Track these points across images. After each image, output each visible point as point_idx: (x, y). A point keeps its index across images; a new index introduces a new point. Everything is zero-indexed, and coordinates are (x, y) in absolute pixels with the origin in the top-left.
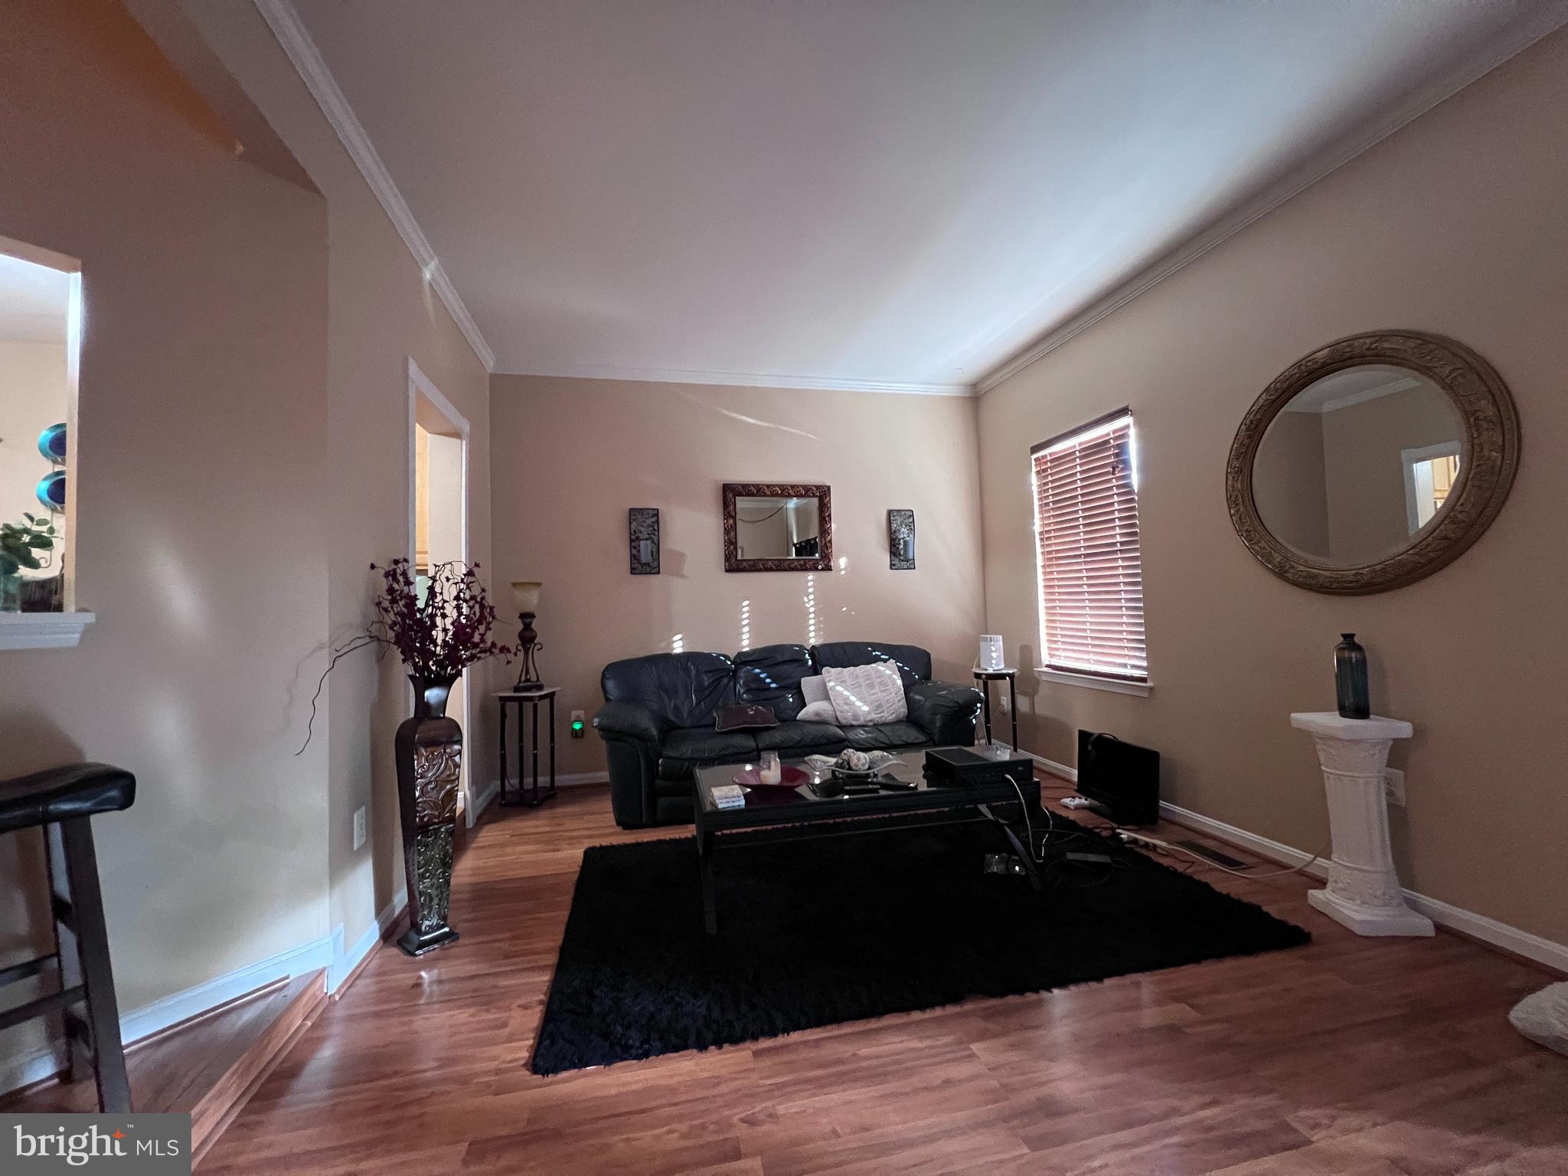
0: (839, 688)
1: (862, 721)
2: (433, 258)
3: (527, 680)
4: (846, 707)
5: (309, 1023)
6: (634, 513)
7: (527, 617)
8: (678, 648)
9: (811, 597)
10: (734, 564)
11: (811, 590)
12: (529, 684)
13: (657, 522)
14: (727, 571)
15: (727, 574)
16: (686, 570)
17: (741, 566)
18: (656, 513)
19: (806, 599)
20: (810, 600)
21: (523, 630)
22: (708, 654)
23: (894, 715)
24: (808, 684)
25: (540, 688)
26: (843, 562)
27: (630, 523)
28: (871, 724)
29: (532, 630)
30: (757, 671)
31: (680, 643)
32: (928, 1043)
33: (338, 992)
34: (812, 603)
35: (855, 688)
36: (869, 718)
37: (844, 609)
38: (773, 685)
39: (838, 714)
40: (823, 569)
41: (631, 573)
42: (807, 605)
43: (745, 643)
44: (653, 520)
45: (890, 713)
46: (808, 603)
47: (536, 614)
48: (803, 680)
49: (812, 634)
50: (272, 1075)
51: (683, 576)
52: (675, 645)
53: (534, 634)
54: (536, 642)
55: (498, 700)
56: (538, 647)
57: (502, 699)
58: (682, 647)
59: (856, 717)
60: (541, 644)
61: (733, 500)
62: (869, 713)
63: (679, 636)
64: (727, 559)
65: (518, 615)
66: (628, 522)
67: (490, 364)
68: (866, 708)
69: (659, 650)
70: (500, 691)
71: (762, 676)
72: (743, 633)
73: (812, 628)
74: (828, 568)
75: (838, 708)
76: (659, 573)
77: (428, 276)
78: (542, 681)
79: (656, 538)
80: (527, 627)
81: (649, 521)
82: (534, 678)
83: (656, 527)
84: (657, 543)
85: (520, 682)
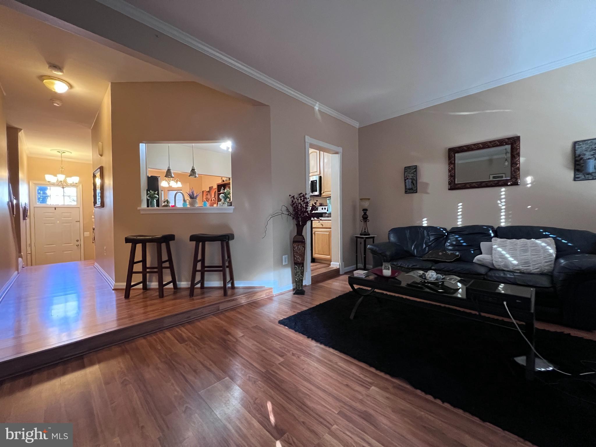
0: (499, 249)
1: (511, 268)
2: (316, 103)
3: (365, 232)
4: (500, 260)
5: (266, 297)
6: (407, 169)
7: (365, 210)
8: (425, 224)
9: (503, 200)
10: (453, 186)
11: (503, 197)
12: (366, 233)
13: (416, 171)
14: (449, 189)
15: (449, 191)
16: (429, 191)
17: (457, 187)
18: (416, 167)
19: (499, 202)
20: (502, 202)
21: (364, 215)
22: (436, 227)
23: (538, 270)
24: (484, 245)
25: (369, 235)
26: (529, 180)
27: (405, 173)
28: (518, 272)
29: (366, 215)
30: (457, 236)
31: (426, 222)
32: (361, 376)
33: (275, 294)
34: (504, 204)
35: (510, 250)
36: (517, 268)
37: (529, 207)
38: (464, 244)
39: (494, 262)
40: (511, 185)
41: (405, 193)
42: (500, 205)
43: (459, 223)
44: (414, 170)
45: (535, 268)
46: (500, 204)
47: (368, 210)
48: (482, 243)
49: (503, 221)
50: (254, 302)
51: (427, 193)
52: (424, 223)
53: (366, 216)
54: (368, 219)
55: (355, 237)
56: (368, 221)
57: (357, 237)
58: (427, 223)
59: (506, 266)
60: (369, 220)
61: (453, 155)
62: (517, 265)
63: (426, 219)
64: (450, 184)
65: (362, 210)
66: (404, 172)
67: (357, 125)
68: (515, 262)
69: (417, 224)
70: (356, 235)
71: (459, 239)
72: (458, 219)
73: (503, 217)
74: (515, 184)
75: (494, 259)
76: (416, 192)
77: (317, 108)
78: (370, 232)
79: (415, 177)
80: (365, 214)
81: (412, 171)
82: (367, 232)
83: (415, 173)
84: (416, 180)
85: (362, 232)
